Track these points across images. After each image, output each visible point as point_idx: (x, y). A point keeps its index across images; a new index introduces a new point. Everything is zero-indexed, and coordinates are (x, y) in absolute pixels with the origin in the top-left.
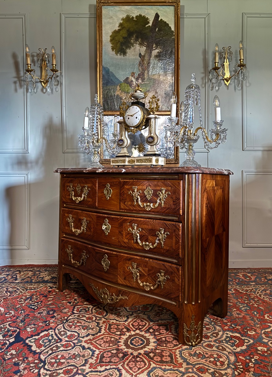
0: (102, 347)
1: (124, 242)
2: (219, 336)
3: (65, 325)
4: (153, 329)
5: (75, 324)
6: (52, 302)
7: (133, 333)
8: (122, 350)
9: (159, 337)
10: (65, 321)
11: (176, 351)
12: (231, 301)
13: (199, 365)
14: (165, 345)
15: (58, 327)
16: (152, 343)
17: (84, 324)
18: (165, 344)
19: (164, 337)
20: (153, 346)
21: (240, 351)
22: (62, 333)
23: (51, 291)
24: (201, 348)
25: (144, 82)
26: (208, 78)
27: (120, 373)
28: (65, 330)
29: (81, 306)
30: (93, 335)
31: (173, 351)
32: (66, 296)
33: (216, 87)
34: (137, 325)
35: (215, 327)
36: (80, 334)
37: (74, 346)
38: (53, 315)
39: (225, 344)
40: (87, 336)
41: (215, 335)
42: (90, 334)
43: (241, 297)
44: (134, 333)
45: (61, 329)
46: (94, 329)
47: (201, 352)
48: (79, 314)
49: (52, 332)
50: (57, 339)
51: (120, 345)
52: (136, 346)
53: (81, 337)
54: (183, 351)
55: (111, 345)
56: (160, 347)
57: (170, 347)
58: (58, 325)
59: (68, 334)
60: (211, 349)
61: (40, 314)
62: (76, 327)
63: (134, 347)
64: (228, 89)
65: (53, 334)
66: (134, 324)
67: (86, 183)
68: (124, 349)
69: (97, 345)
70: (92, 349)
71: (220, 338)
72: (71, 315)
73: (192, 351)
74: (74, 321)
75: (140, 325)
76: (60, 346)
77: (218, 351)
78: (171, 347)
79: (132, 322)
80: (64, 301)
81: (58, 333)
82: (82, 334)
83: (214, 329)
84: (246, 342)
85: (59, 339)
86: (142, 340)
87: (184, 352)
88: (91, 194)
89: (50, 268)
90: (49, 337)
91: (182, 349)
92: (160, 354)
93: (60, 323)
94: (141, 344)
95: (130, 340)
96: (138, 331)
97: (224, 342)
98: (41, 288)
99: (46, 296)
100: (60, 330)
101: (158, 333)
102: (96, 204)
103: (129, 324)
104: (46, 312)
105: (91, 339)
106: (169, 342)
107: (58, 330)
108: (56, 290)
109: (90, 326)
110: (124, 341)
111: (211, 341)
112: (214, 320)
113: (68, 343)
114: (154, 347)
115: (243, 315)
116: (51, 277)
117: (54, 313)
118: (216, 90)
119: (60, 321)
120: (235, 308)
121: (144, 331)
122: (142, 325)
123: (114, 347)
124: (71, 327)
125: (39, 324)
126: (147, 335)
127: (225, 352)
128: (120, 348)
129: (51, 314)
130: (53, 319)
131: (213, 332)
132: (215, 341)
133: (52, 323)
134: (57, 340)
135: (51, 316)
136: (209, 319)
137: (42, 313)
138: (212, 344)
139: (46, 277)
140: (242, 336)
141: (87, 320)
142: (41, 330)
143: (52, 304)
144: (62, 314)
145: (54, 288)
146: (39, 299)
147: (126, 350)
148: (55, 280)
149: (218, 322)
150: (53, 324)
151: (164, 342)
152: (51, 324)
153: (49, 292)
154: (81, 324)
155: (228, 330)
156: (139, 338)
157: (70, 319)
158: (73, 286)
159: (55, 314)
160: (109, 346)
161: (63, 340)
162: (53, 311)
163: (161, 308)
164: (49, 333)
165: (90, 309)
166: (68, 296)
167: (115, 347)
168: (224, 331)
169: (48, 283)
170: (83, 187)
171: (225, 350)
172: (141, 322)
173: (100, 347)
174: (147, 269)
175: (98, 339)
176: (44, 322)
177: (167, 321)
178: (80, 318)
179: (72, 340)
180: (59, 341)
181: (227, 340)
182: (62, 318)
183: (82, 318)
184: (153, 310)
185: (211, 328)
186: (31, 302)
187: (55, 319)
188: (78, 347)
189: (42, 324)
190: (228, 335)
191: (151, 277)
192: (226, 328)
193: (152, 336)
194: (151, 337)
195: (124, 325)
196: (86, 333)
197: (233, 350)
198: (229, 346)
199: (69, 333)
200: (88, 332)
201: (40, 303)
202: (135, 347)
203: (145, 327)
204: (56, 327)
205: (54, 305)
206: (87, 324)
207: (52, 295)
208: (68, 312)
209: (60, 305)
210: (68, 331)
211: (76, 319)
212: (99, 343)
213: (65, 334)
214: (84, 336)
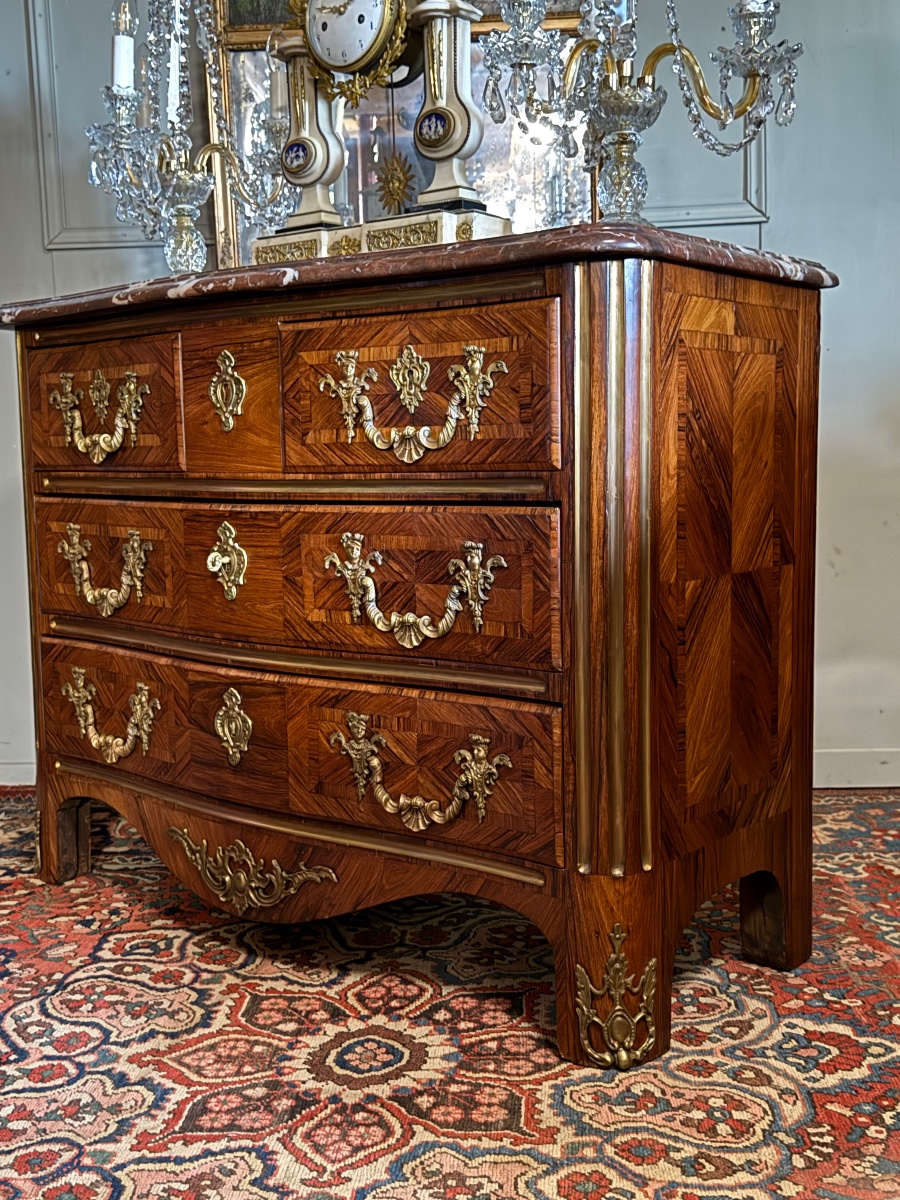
0: (206, 1077)
1: (308, 623)
2: (752, 1034)
3: (48, 1002)
4: (450, 1010)
5: (94, 997)
6: (6, 921)
7: (355, 1025)
8: (295, 1086)
9: (473, 1040)
10: (50, 989)
11: (539, 1087)
12: (842, 908)
13: (634, 1135)
15: (16, 1009)
16: (438, 1060)
17: (137, 996)
18: (496, 1061)
19: (493, 1039)
20: (436, 1070)
21: (835, 1087)
22: (32, 1030)
23: (10, 884)
24: (655, 1076)
27: (265, 1166)
28: (48, 1020)
29: (135, 934)
30: (173, 1036)
31: (527, 1087)
32: (72, 901)
34: (379, 995)
36: (111, 1032)
37: (79, 1077)
39: (773, 1062)
40: (144, 1039)
41: (735, 1030)
42: (158, 1033)
44: (361, 1026)
45: (29, 1016)
46: (182, 1016)
47: (651, 1088)
48: (119, 963)
50: (6, 1050)
51: (287, 1070)
52: (362, 1072)
53: (115, 1043)
54: (571, 1088)
55: (247, 1069)
56: (470, 1074)
57: (514, 1071)
58: (19, 1003)
59: (56, 1034)
60: (701, 1079)
62: (100, 1008)
63: (351, 1073)
66: (369, 993)
67: (132, 361)
68: (304, 1082)
69: (183, 1069)
70: (159, 1084)
71: (751, 1042)
72: (81, 967)
73: (613, 1085)
74: (93, 987)
75: (395, 997)
76: (17, 1074)
77: (735, 1087)
78: (521, 1072)
79: (361, 987)
80: (58, 919)
81: (14, 1030)
82: (121, 1032)
83: (732, 1008)
84: (872, 1055)
85: (15, 1048)
86: (391, 1050)
87: (577, 1088)
88: (157, 412)
91: (570, 1080)
92: (466, 1098)
93: (29, 995)
94: (386, 1065)
95: (339, 1049)
96: (379, 1020)
97: (769, 1053)
100: (26, 1021)
101: (471, 1025)
102: (177, 458)
103: (343, 995)
105: (158, 1051)
106: (515, 1056)
107: (17, 1019)
108: (32, 880)
109: (165, 1005)
110: (309, 1054)
111: (711, 1052)
112: (744, 979)
113: (53, 1065)
114: (443, 1073)
115: (887, 958)
116: (17, 836)
117: (7, 961)
119: (28, 989)
120: (856, 934)
121: (410, 1019)
122: (405, 998)
123: (259, 1075)
124: (74, 1009)
126: (420, 1033)
127: (764, 1090)
128: (285, 1079)
131: (727, 1019)
132: (729, 1052)
134: (6, 1053)
136: (719, 974)
138: (712, 1060)
140: (863, 1034)
141: (152, 984)
144: (44, 966)
145: (24, 873)
147: (311, 1085)
149: (760, 984)
151: (494, 1054)
153: (1, 886)
154: (121, 998)
155: (802, 1013)
156: (378, 1042)
157: (76, 981)
158: (116, 863)
159: (12, 966)
160: (238, 1073)
161: (35, 1055)
162: (2, 954)
163: (501, 936)
165: (177, 943)
166: (81, 900)
167: (263, 1078)
168: (779, 1014)
170: (119, 384)
171: (769, 1081)
172: (403, 986)
173: (195, 1078)
174: (415, 735)
175: (190, 1049)
177: (521, 979)
178: (123, 977)
179: (73, 1053)
180: (13, 1057)
181: (785, 1046)
182: (43, 978)
183: (133, 977)
184: (464, 943)
185: (724, 1005)
187: (9, 982)
188: (94, 1076)
190: (793, 1031)
191: (432, 769)
192: (793, 1004)
193: (441, 1034)
194: (436, 1039)
195: (320, 999)
196: (143, 1029)
197: (806, 1082)
198: (792, 1071)
199: (61, 1030)
200: (153, 1026)
202: (355, 1075)
203: (418, 1003)
204: (10, 1009)
205: (12, 932)
206: (151, 997)
207: (9, 899)
208: (72, 954)
209: (42, 931)
210: (62, 1021)
211: (106, 980)
212: (196, 1063)
213: (44, 1031)
214: (131, 1040)
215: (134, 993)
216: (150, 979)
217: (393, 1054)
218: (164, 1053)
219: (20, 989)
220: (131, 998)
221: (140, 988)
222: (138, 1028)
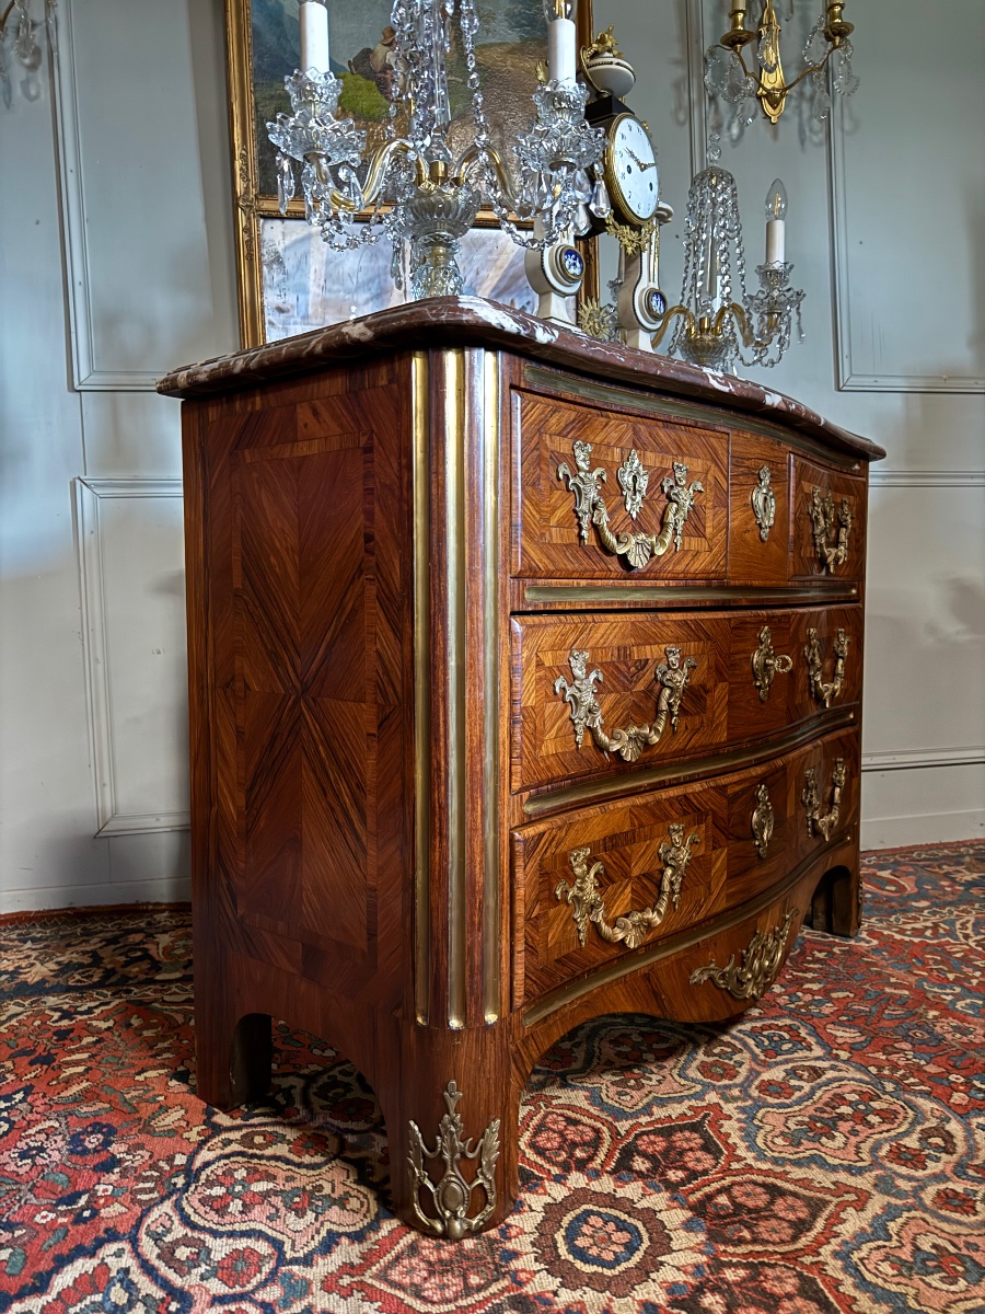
0: (433, 1303)
3: (184, 1203)
4: (644, 1156)
5: (238, 1188)
6: (85, 1084)
7: (558, 1192)
8: (549, 1303)
9: (699, 1195)
10: (179, 1182)
11: (821, 1258)
14: (746, 1234)
15: (148, 1221)
16: (682, 1233)
17: (289, 1179)
19: (719, 1192)
20: (691, 1249)
22: (183, 1253)
23: (72, 1030)
28: (196, 1235)
30: (358, 1237)
31: (808, 1260)
32: (151, 1048)
34: (556, 1146)
35: (910, 1101)
36: (282, 1242)
38: (103, 1156)
40: (328, 1245)
42: (340, 1235)
44: (564, 1191)
45: (169, 1231)
46: (354, 1203)
48: (244, 1131)
49: (119, 1254)
50: (160, 1294)
51: (523, 1276)
52: (611, 1265)
53: (295, 1261)
55: (474, 1280)
56: (731, 1249)
57: (775, 1237)
58: (149, 1210)
59: (217, 1256)
61: (33, 1157)
62: (252, 1205)
63: (600, 1270)
65: (127, 1271)
66: (541, 1140)
68: (555, 1294)
69: (401, 1295)
72: (204, 1142)
73: (894, 1243)
74: (229, 1173)
75: (574, 1145)
79: (528, 1133)
80: (146, 1074)
81: (159, 1257)
82: (294, 1241)
83: (911, 1113)
85: (174, 1293)
86: (622, 1226)
89: (44, 926)
90: (106, 1295)
91: (845, 1243)
92: (755, 1289)
93: (155, 1195)
94: (631, 1248)
95: (562, 1233)
96: (577, 1180)
98: (14, 1022)
99: (47, 1060)
100: (168, 1239)
101: (680, 1174)
104: (60, 1144)
105: (352, 1265)
107: (157, 1238)
108: (94, 1023)
110: (533, 1244)
116: (56, 967)
117: (107, 1143)
119: (150, 1185)
121: (610, 1173)
122: (585, 1144)
123: (494, 1289)
124: (221, 1211)
125: (38, 1219)
126: (632, 1190)
128: (528, 1290)
129: (96, 1150)
130: (114, 1177)
133: (111, 1200)
134: (163, 1300)
135: (97, 1161)
137: (41, 1149)
139: (34, 970)
141: (296, 1159)
142: (49, 1256)
143: (86, 1097)
144: (160, 1146)
145: (82, 1013)
146: (11, 1077)
148: (78, 977)
150: (117, 1208)
151: (734, 1215)
152: (106, 1205)
153: (63, 1035)
154: (271, 1185)
156: (599, 1214)
157: (207, 1164)
158: (175, 993)
159: (118, 1149)
160: (468, 1290)
161: (201, 1298)
162: (100, 1132)
163: (625, 1049)
164: (103, 1264)
165: (296, 1093)
166: (160, 1045)
167: (502, 1292)
169: (47, 994)
172: (574, 1129)
175: (389, 1257)
176: (61, 1202)
177: (687, 1103)
178: (258, 1152)
179: (249, 1287)
180: (174, 1306)
182: (162, 1164)
183: (269, 1152)
184: (596, 1061)
187: (123, 1175)
189: (52, 1216)
193: (659, 1191)
194: (658, 1200)
196: (318, 1232)
199: (220, 1249)
200: (328, 1226)
201: (20, 1096)
202: (608, 1272)
205: (98, 1098)
206: (306, 1180)
207: (77, 1051)
208: (184, 1124)
209: (134, 1093)
210: (216, 1234)
211: (240, 1159)
212: (407, 1280)
213: (198, 1254)
214: (311, 1253)
215: (281, 1175)
216: (290, 1151)
217: (626, 1230)
218: (361, 1269)
219: (141, 1185)
220: (280, 1185)
221: (285, 1167)
222: (311, 1230)
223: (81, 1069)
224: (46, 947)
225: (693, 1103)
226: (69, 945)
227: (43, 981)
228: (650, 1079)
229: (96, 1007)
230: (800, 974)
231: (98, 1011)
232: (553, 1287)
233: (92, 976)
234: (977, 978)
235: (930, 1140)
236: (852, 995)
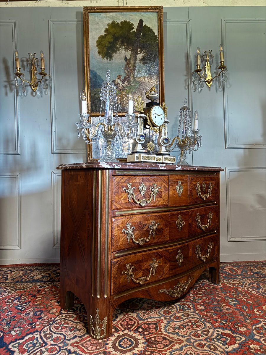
0: (89, 350)
2: (210, 334)
3: (51, 327)
4: (142, 328)
5: (61, 325)
6: (40, 302)
7: (121, 333)
8: (110, 353)
9: (149, 337)
10: (51, 323)
11: (166, 352)
12: (220, 296)
14: (154, 346)
15: (44, 329)
16: (142, 344)
18: (155, 344)
19: (153, 337)
20: (142, 347)
22: (48, 336)
23: (41, 290)
24: (192, 348)
25: (130, 84)
26: (191, 80)
28: (51, 333)
30: (80, 337)
31: (163, 352)
32: (54, 296)
33: (198, 89)
34: (125, 324)
35: (205, 324)
36: (66, 336)
37: (60, 351)
38: (40, 316)
40: (74, 338)
42: (77, 336)
43: (229, 291)
44: (123, 334)
45: (47, 331)
46: (82, 331)
47: (192, 353)
48: (66, 314)
49: (37, 335)
50: (42, 342)
51: (107, 348)
52: (125, 348)
53: (67, 340)
55: (98, 347)
56: (149, 348)
57: (160, 347)
58: (44, 327)
59: (54, 337)
61: (27, 315)
62: (63, 329)
63: (122, 349)
64: (210, 90)
65: (38, 338)
66: (123, 323)
68: (112, 352)
69: (84, 348)
70: (78, 353)
71: (211, 336)
72: (58, 316)
73: (183, 351)
74: (61, 322)
75: (129, 324)
76: (45, 350)
79: (121, 321)
80: (52, 301)
81: (44, 336)
82: (68, 336)
83: (204, 326)
85: (44, 342)
86: (131, 341)
89: (41, 267)
90: (33, 342)
91: (173, 350)
93: (46, 325)
94: (130, 346)
95: (119, 341)
96: (126, 331)
97: (215, 340)
98: (30, 288)
99: (34, 296)
100: (46, 333)
101: (147, 333)
103: (117, 323)
104: (33, 313)
105: (77, 342)
106: (159, 342)
107: (44, 332)
108: (45, 289)
109: (78, 328)
110: (112, 342)
111: (202, 340)
113: (53, 347)
116: (41, 276)
117: (41, 314)
118: (199, 92)
119: (46, 323)
120: (224, 303)
121: (133, 331)
122: (131, 325)
123: (101, 349)
124: (57, 329)
125: (25, 327)
126: (136, 335)
128: (107, 350)
129: (38, 315)
130: (40, 321)
132: (206, 340)
133: (38, 325)
134: (42, 343)
135: (38, 317)
137: (29, 314)
138: (203, 343)
139: (37, 276)
141: (74, 321)
142: (25, 333)
143: (40, 304)
144: (50, 315)
145: (43, 287)
146: (27, 299)
147: (114, 353)
148: (45, 279)
150: (39, 326)
151: (154, 342)
152: (37, 326)
153: (39, 291)
154: (68, 325)
156: (127, 339)
157: (57, 320)
159: (42, 315)
160: (96, 349)
161: (49, 344)
162: (40, 312)
163: (150, 306)
164: (34, 336)
165: (79, 308)
166: (56, 295)
168: (215, 328)
169: (38, 282)
171: (217, 349)
172: (130, 321)
173: (86, 351)
175: (84, 341)
176: (30, 324)
177: (156, 319)
178: (67, 319)
179: (58, 343)
180: (44, 345)
182: (49, 319)
183: (69, 319)
184: (142, 308)
186: (19, 303)
187: (42, 320)
188: (63, 351)
189: (28, 326)
190: (219, 333)
193: (141, 336)
194: (140, 337)
196: (73, 335)
197: (225, 349)
198: (221, 345)
199: (55, 336)
200: (75, 334)
201: (28, 303)
203: (134, 326)
204: (42, 329)
205: (42, 305)
206: (74, 325)
207: (40, 295)
208: (56, 312)
209: (48, 305)
210: (55, 333)
211: (64, 320)
212: (86, 346)
213: (51, 336)
214: (71, 339)
215: (70, 324)
216: (73, 319)
217: (131, 342)
218: (79, 343)
219: (44, 323)
220: (70, 326)
221: (71, 322)
222: (72, 335)
223: (40, 299)
224: (41, 271)
225: (158, 319)
226: (45, 272)
227: (38, 279)
228: (151, 313)
229: (47, 286)
230: (199, 292)
231: (47, 287)
232: (112, 351)
233: (48, 279)
234: (241, 297)
235: (204, 332)
236: (207, 298)
